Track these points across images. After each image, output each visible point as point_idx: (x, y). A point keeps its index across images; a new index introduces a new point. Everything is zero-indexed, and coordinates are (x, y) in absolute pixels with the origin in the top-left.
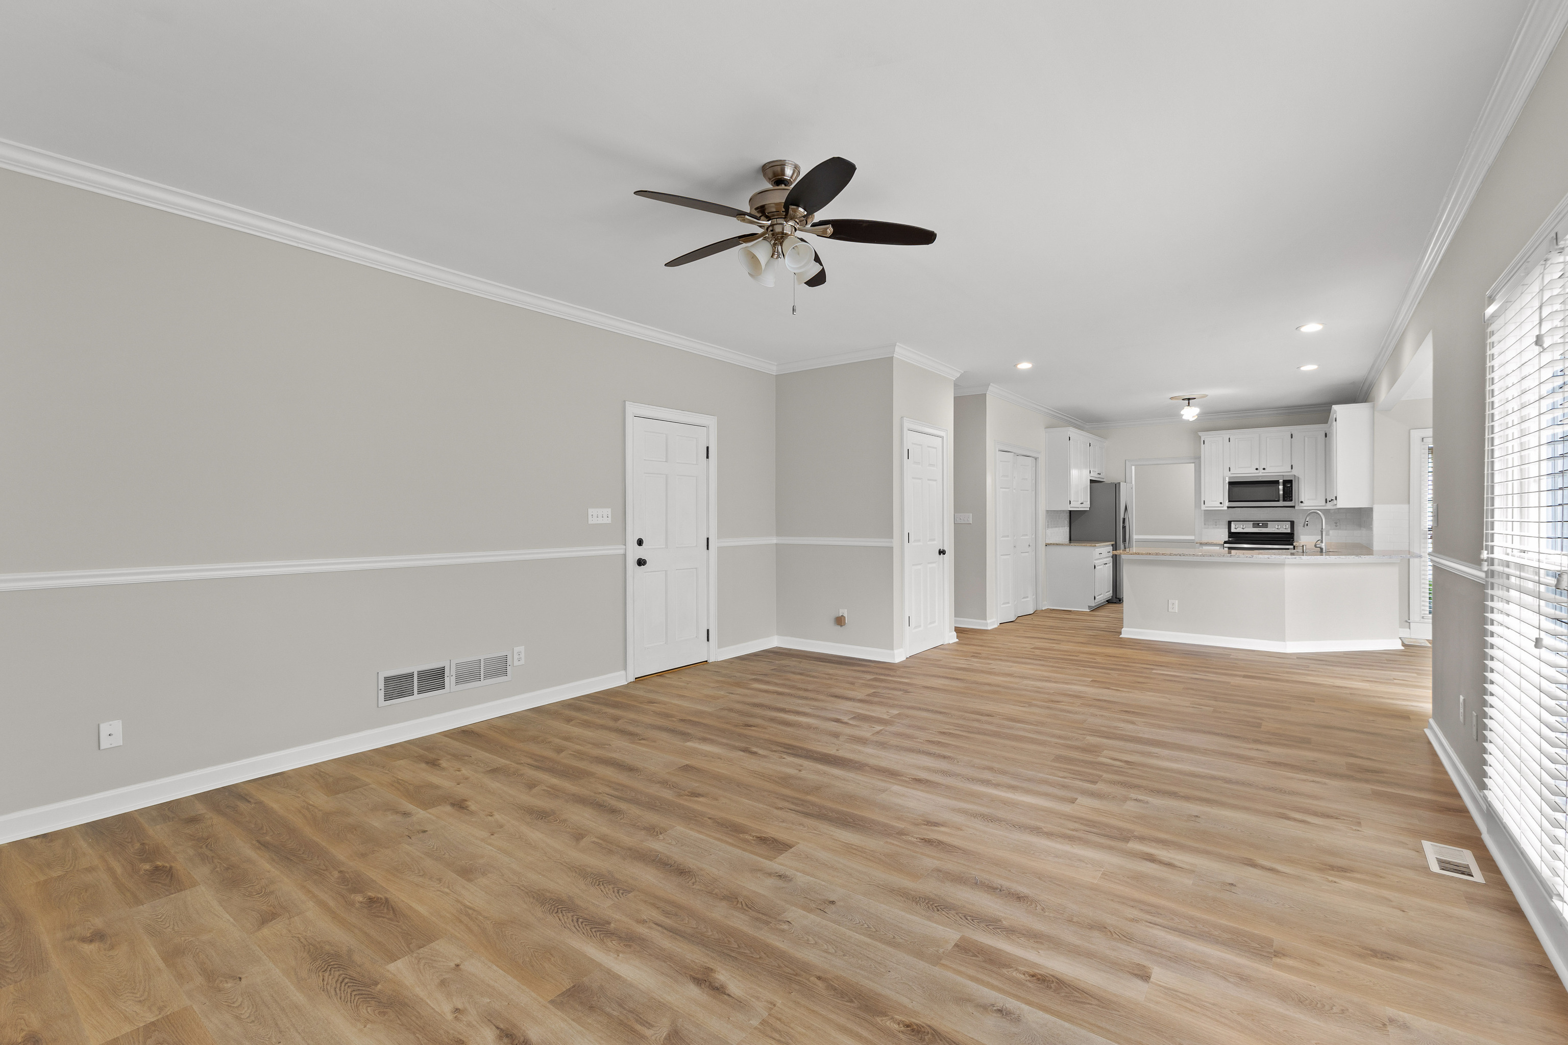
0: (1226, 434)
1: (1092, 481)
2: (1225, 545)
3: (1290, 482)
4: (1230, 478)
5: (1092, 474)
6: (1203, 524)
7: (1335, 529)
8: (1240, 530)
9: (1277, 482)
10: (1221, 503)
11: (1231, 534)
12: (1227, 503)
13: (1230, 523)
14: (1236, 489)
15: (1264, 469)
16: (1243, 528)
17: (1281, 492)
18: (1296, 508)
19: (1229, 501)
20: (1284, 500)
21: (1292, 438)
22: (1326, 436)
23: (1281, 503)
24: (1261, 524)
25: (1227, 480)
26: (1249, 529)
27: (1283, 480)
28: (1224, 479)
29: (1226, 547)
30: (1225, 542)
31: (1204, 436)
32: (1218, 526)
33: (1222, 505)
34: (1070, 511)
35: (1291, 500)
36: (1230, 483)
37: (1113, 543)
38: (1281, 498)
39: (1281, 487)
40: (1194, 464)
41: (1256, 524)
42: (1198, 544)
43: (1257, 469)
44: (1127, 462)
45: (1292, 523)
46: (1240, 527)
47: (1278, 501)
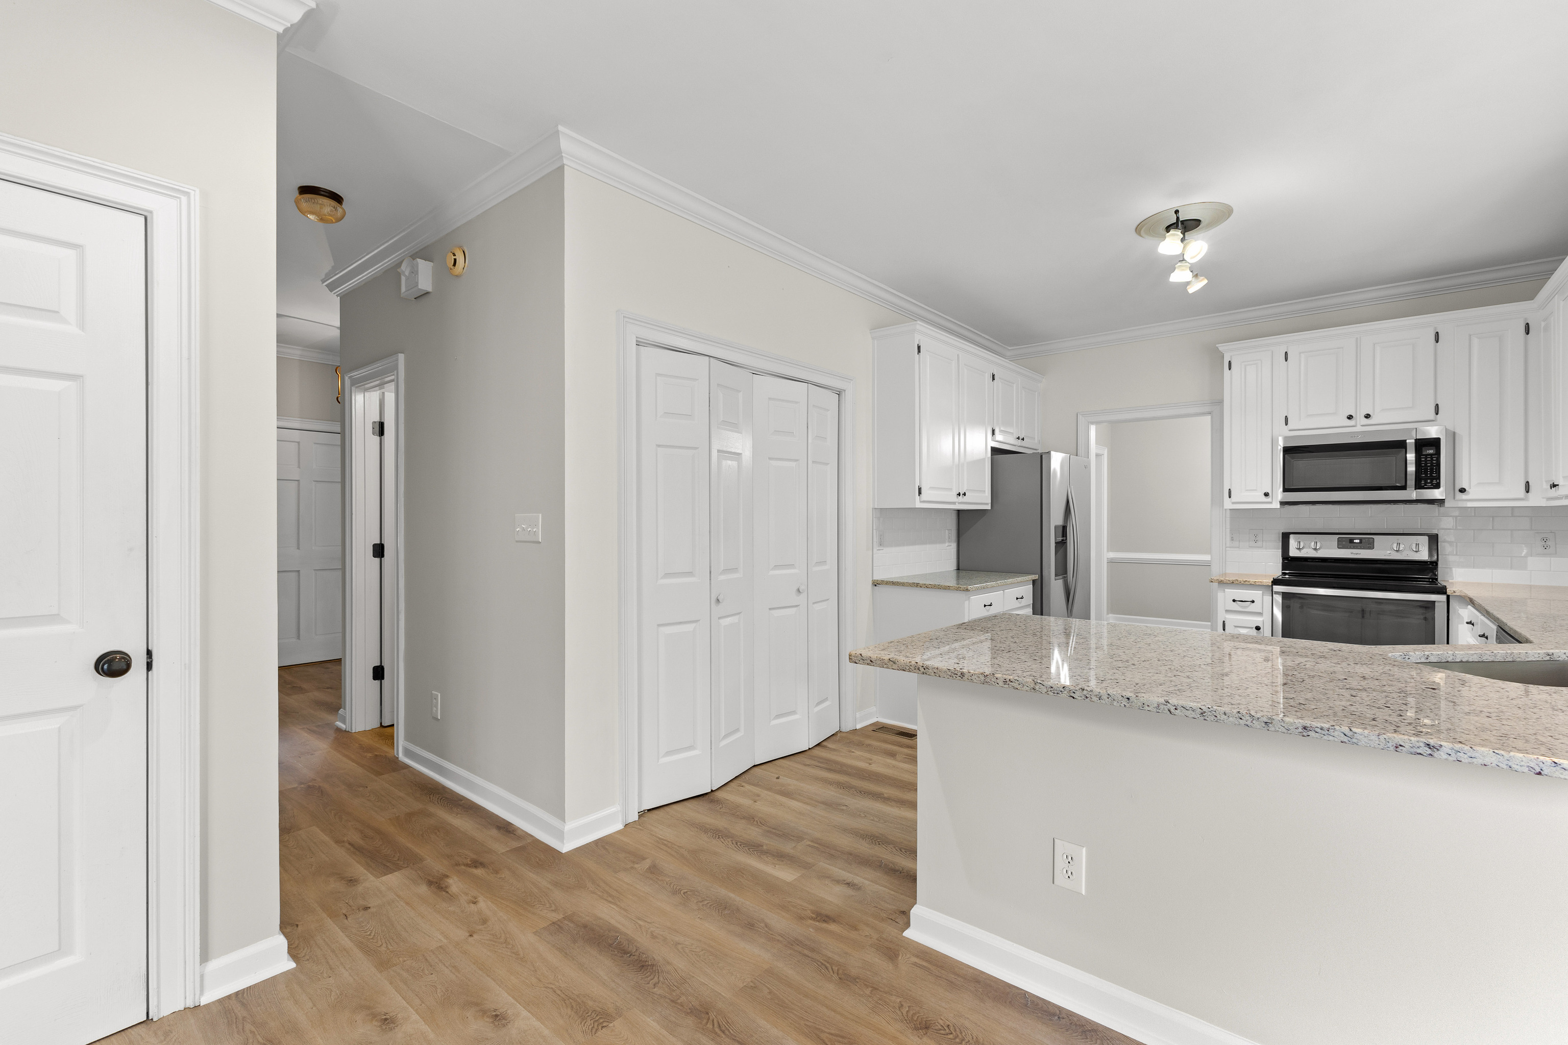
0: (1280, 343)
1: (995, 451)
2: (1274, 587)
3: (1435, 443)
4: (1286, 439)
5: (999, 437)
6: (1228, 538)
7: (1544, 555)
8: (1308, 553)
9: (1401, 445)
10: (1266, 495)
11: (1289, 562)
12: (1279, 495)
13: (1285, 537)
14: (1302, 464)
15: (1368, 416)
16: (1315, 549)
17: (1411, 468)
18: (1447, 504)
19: (1285, 490)
20: (1418, 486)
21: (1437, 342)
22: (1527, 332)
23: (1413, 494)
24: (1357, 541)
25: (1281, 444)
26: (1330, 550)
27: (1416, 440)
28: (1274, 442)
29: (1277, 593)
30: (1276, 582)
31: (1229, 351)
32: (1259, 543)
33: (1269, 499)
34: (959, 512)
35: (1437, 486)
36: (1287, 450)
37: (1036, 577)
38: (1411, 481)
39: (1411, 456)
40: (1209, 418)
41: (1347, 540)
42: (1216, 585)
43: (1350, 417)
44: (1080, 417)
45: (1434, 540)
46: (1310, 547)
47: (1404, 488)
